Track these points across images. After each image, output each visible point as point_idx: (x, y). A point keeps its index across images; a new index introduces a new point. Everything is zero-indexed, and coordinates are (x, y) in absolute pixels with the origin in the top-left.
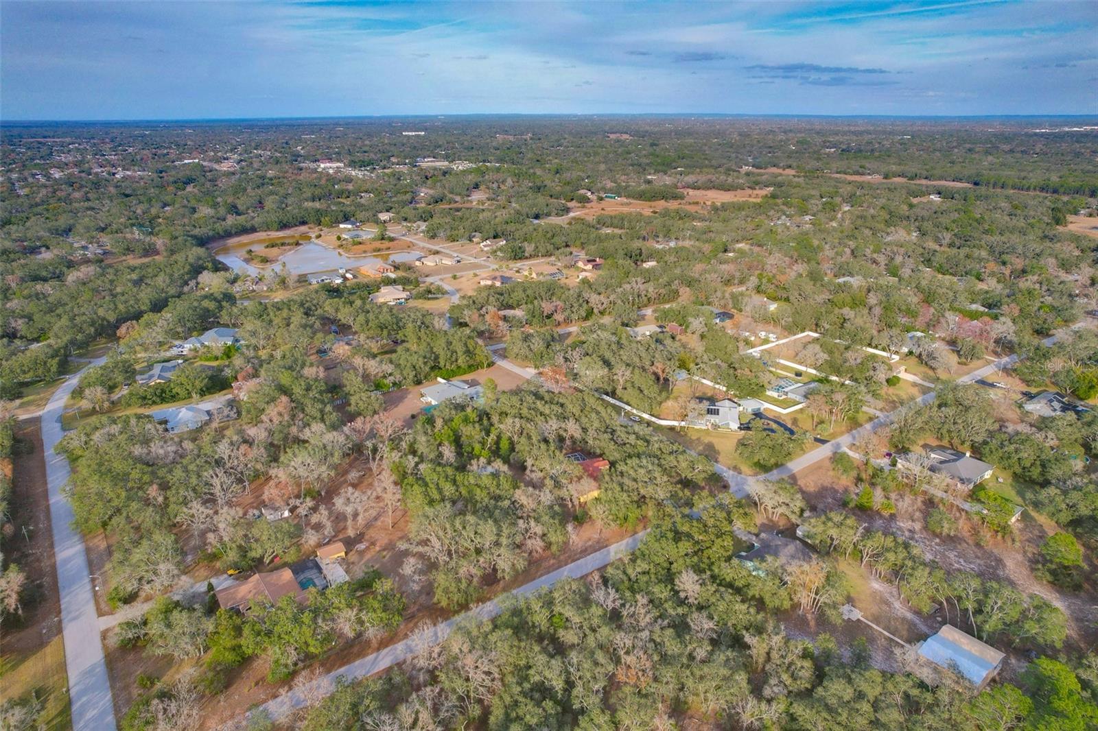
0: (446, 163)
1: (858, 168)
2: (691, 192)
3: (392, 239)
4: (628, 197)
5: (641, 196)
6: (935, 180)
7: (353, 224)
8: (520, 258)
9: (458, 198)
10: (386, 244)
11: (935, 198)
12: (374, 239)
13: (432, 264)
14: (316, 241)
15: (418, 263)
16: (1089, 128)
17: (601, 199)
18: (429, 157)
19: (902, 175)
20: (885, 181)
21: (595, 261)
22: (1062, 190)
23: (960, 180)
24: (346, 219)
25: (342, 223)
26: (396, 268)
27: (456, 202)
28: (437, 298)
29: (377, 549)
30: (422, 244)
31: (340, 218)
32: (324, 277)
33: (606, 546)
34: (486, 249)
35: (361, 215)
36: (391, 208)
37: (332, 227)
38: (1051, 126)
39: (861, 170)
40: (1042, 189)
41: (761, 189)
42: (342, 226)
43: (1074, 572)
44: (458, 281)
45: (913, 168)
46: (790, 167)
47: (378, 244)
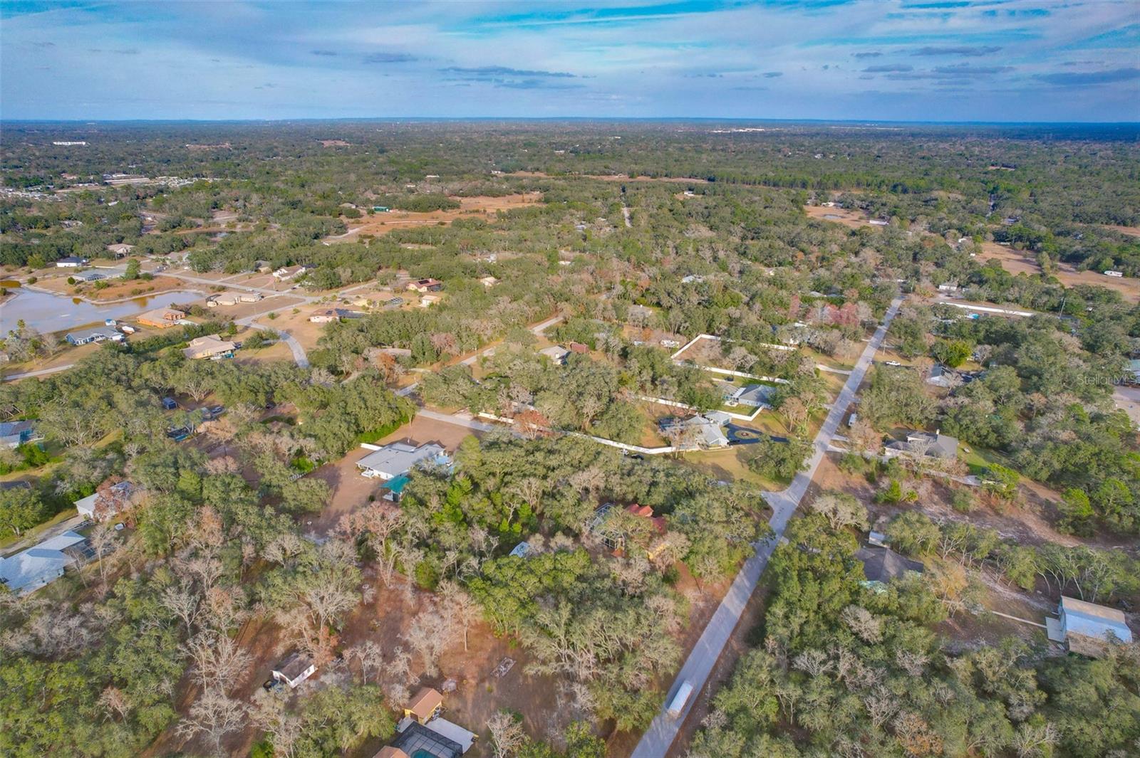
0: (146, 180)
1: (602, 169)
2: (464, 200)
3: (149, 277)
4: (401, 208)
5: (417, 207)
6: (675, 177)
7: (77, 261)
8: (338, 287)
9: (200, 221)
10: (146, 284)
11: (688, 194)
12: (124, 279)
13: (231, 304)
14: (32, 287)
15: (210, 304)
16: (751, 130)
17: (371, 212)
18: (118, 172)
19: (645, 174)
20: (631, 180)
21: (427, 282)
22: (781, 184)
23: (696, 177)
24: (63, 256)
25: (58, 260)
26: (187, 312)
27: (199, 226)
28: (270, 345)
29: (473, 682)
30: (195, 280)
31: (53, 254)
32: (94, 335)
33: (719, 603)
34: (283, 279)
35: (86, 249)
36: (123, 238)
37: (46, 267)
38: (722, 127)
39: (606, 170)
40: (765, 183)
41: (528, 193)
42: (60, 265)
43: (1089, 521)
44: (276, 320)
45: (652, 167)
46: (538, 170)
47: (134, 285)
